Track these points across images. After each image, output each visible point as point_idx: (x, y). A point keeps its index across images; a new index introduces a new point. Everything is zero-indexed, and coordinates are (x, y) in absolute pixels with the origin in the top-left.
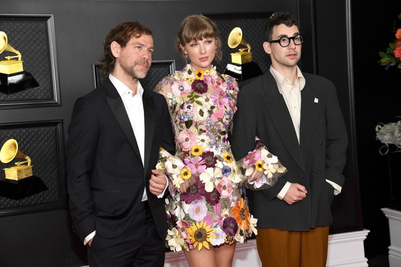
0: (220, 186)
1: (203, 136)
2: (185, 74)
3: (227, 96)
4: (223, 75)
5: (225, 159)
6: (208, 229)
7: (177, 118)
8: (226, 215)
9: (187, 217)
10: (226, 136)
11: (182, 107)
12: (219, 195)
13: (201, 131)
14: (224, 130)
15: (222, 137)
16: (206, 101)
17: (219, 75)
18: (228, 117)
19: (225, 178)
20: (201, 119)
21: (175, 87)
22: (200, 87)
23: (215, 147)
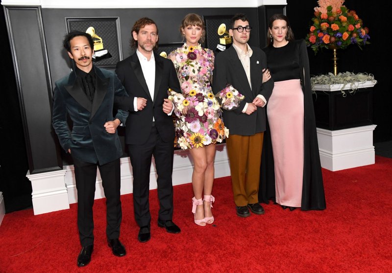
0: (207, 112)
1: (196, 84)
2: (183, 49)
3: (208, 61)
4: (205, 49)
5: (209, 97)
6: (201, 136)
7: (180, 75)
8: (211, 128)
9: (189, 130)
10: (209, 84)
11: (182, 68)
12: (207, 117)
13: (195, 82)
14: (207, 80)
15: (207, 84)
16: (196, 64)
17: (203, 49)
18: (209, 72)
19: (209, 108)
20: (194, 74)
21: (178, 57)
22: (192, 56)
23: (203, 90)
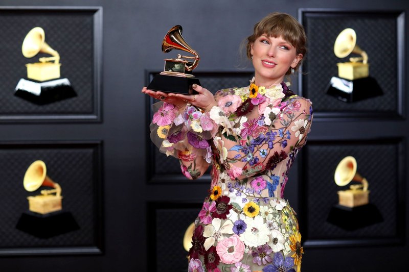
1: (224, 174)
19: (235, 237)
23: (235, 191)
